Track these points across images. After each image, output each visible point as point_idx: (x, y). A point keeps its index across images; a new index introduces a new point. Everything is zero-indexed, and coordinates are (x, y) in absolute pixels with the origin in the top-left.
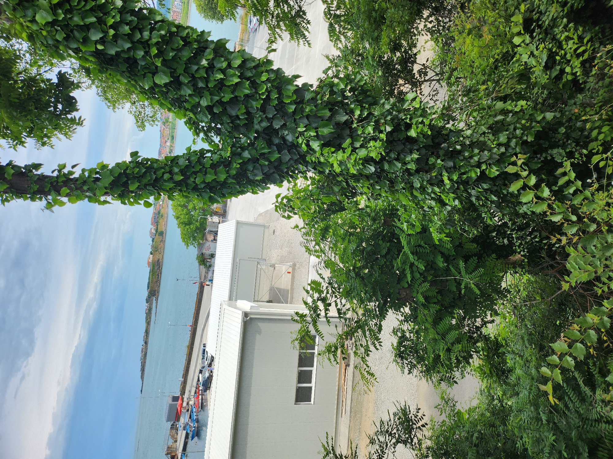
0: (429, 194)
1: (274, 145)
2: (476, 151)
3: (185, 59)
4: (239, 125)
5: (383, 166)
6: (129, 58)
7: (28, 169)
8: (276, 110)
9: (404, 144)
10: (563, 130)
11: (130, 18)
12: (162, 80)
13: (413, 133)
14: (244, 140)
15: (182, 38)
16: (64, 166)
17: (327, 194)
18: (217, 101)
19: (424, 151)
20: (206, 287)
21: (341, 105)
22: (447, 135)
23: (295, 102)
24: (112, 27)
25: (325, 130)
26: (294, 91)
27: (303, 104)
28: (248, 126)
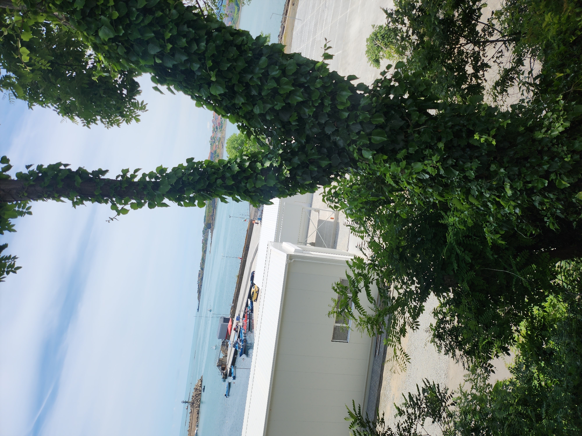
3: (239, 70)
4: (290, 130)
6: (186, 70)
7: (95, 174)
8: (328, 117)
11: (186, 29)
12: (217, 90)
14: (295, 145)
16: (127, 171)
18: (270, 109)
19: (486, 159)
20: (255, 224)
21: (397, 108)
23: (348, 109)
24: (170, 41)
25: (378, 138)
26: (349, 97)
27: (358, 110)
28: (300, 131)
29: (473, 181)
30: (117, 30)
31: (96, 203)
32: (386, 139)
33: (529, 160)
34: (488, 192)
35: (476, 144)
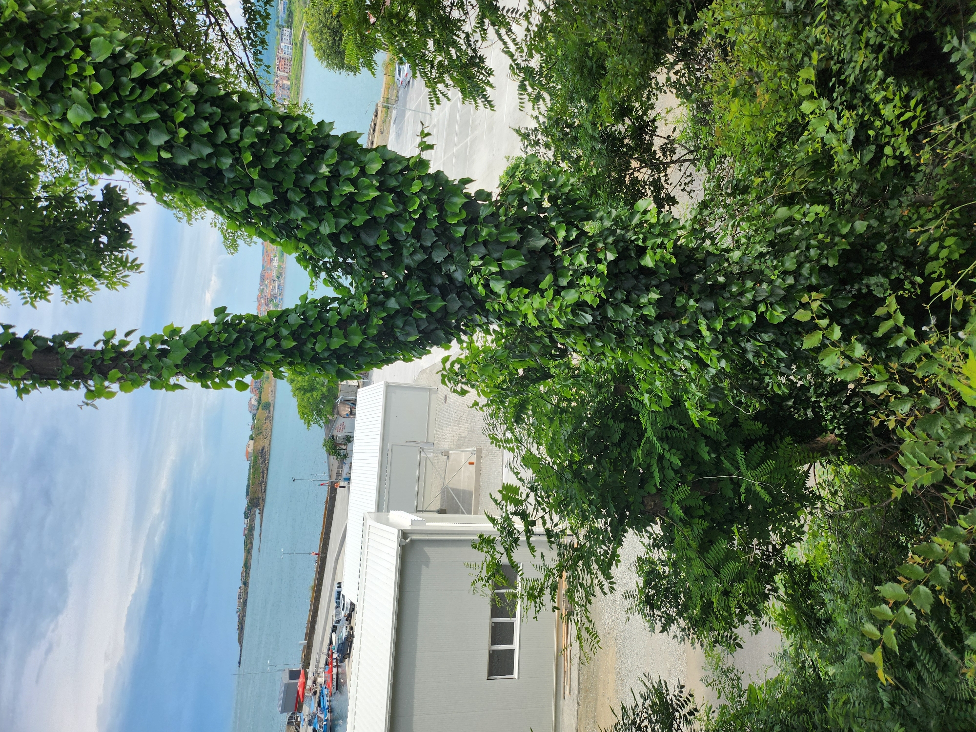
0: (679, 351)
1: (435, 286)
2: (749, 284)
3: (294, 166)
4: (380, 260)
5: (606, 312)
6: (209, 169)
7: (57, 341)
8: (437, 235)
9: (636, 278)
10: (883, 247)
11: (208, 109)
12: (261, 199)
13: (648, 261)
14: (388, 281)
15: (289, 134)
16: (113, 334)
17: (520, 357)
18: (345, 226)
19: (667, 287)
20: (339, 490)
21: (536, 223)
22: (704, 260)
23: (465, 222)
24: (183, 125)
25: (512, 263)
26: (463, 205)
27: (478, 224)
28: (395, 259)
30: (97, 110)
32: (524, 264)
35: (650, 265)
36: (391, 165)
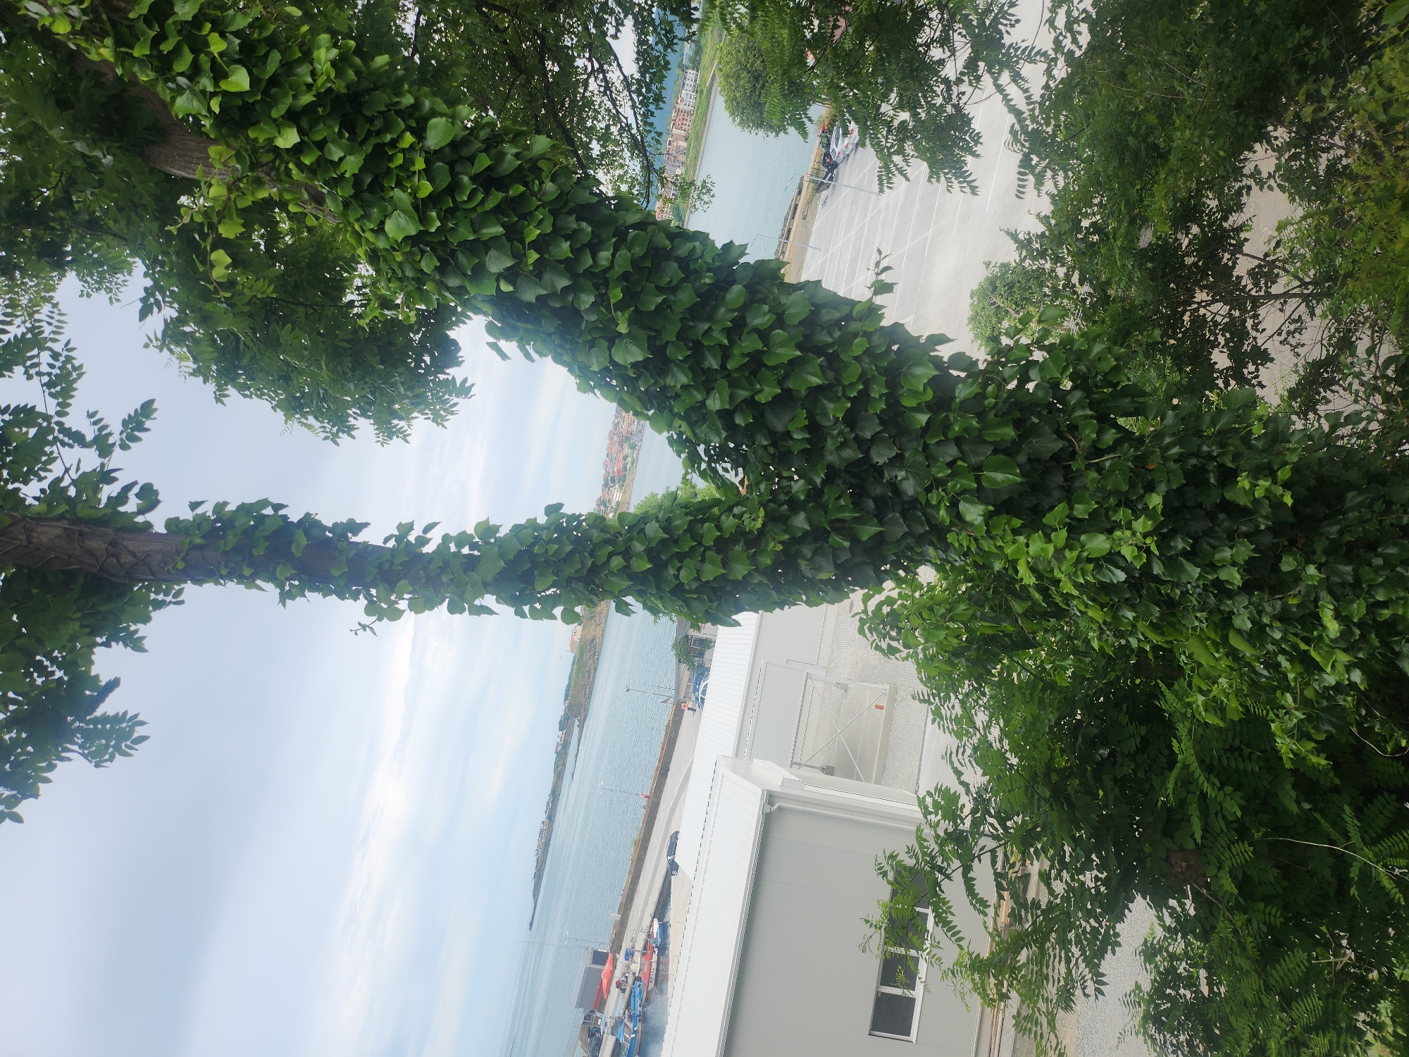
0: (1274, 642)
1: (870, 499)
3: (681, 309)
4: (789, 452)
6: (564, 309)
7: (339, 531)
8: (882, 422)
9: (1212, 516)
11: (571, 223)
12: (629, 355)
13: (1240, 495)
14: (798, 485)
15: (679, 260)
16: (410, 527)
17: (992, 619)
18: (745, 401)
19: (1268, 539)
20: (687, 713)
21: (1045, 412)
23: (929, 407)
24: (535, 245)
25: (999, 477)
26: (930, 380)
27: (949, 409)
28: (813, 452)
29: (1238, 594)
30: (423, 219)
31: (333, 598)
32: (1019, 479)
33: (1380, 550)
34: (1277, 624)
35: (1243, 501)
36: (823, 311)
